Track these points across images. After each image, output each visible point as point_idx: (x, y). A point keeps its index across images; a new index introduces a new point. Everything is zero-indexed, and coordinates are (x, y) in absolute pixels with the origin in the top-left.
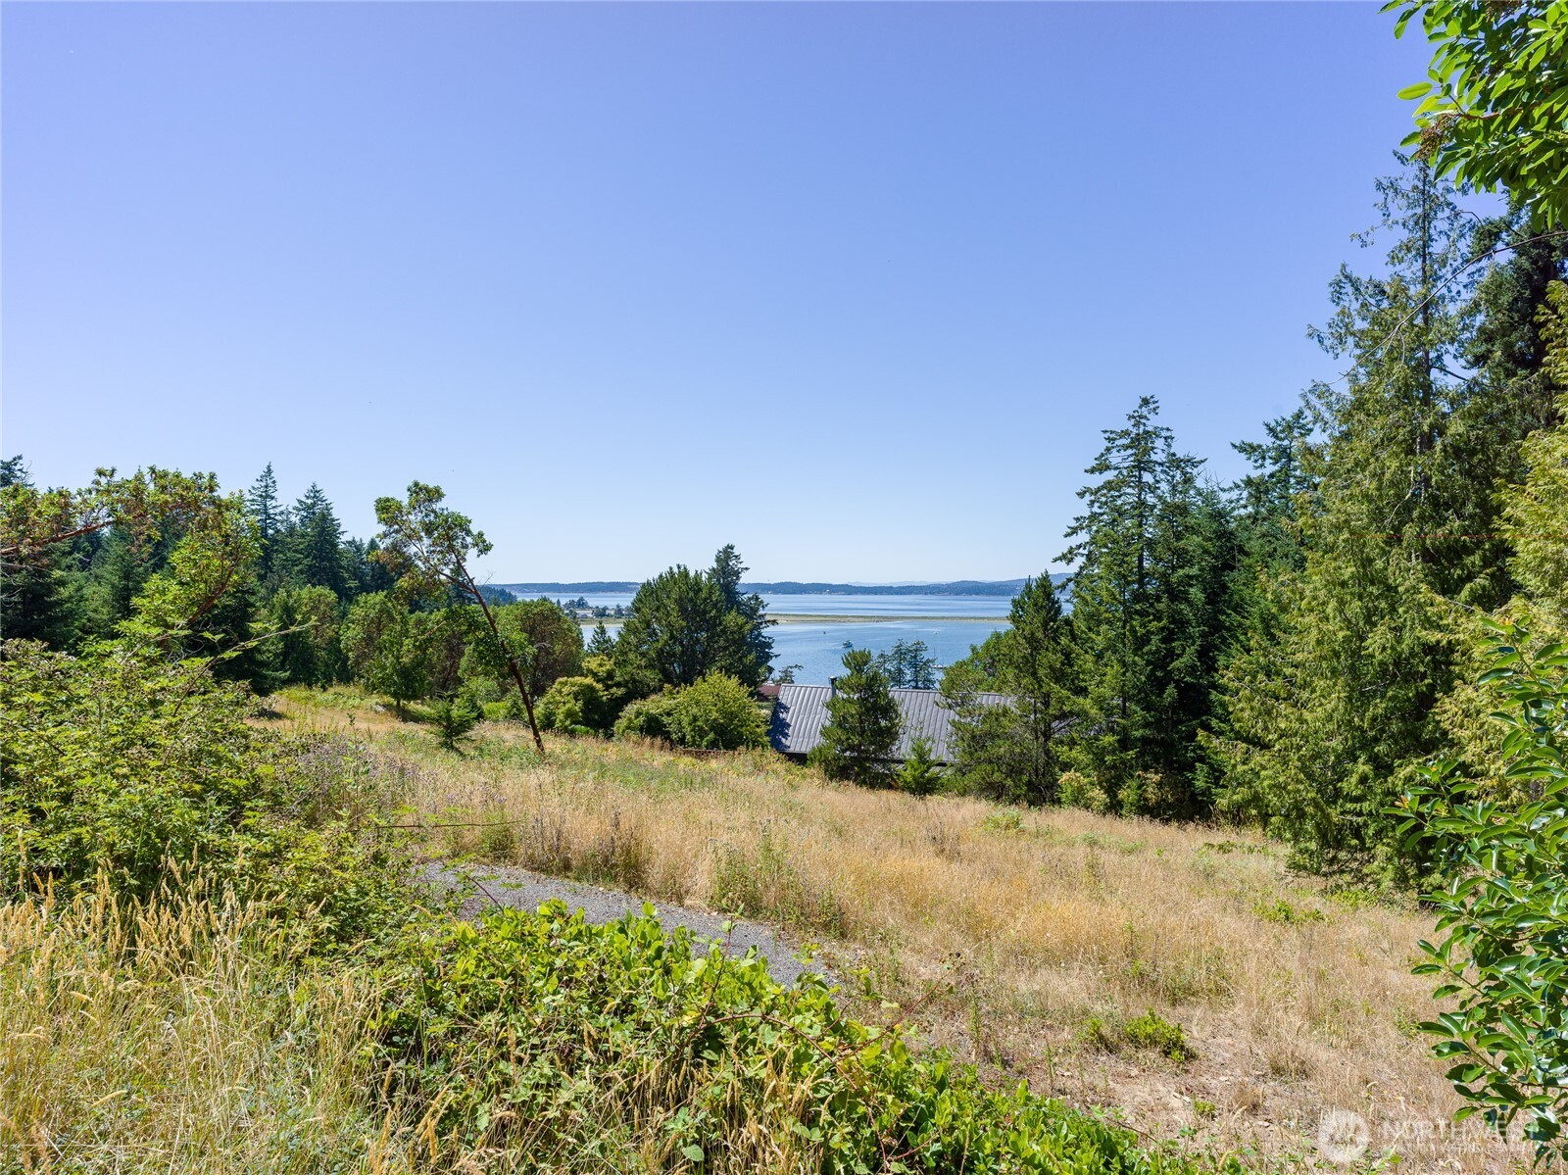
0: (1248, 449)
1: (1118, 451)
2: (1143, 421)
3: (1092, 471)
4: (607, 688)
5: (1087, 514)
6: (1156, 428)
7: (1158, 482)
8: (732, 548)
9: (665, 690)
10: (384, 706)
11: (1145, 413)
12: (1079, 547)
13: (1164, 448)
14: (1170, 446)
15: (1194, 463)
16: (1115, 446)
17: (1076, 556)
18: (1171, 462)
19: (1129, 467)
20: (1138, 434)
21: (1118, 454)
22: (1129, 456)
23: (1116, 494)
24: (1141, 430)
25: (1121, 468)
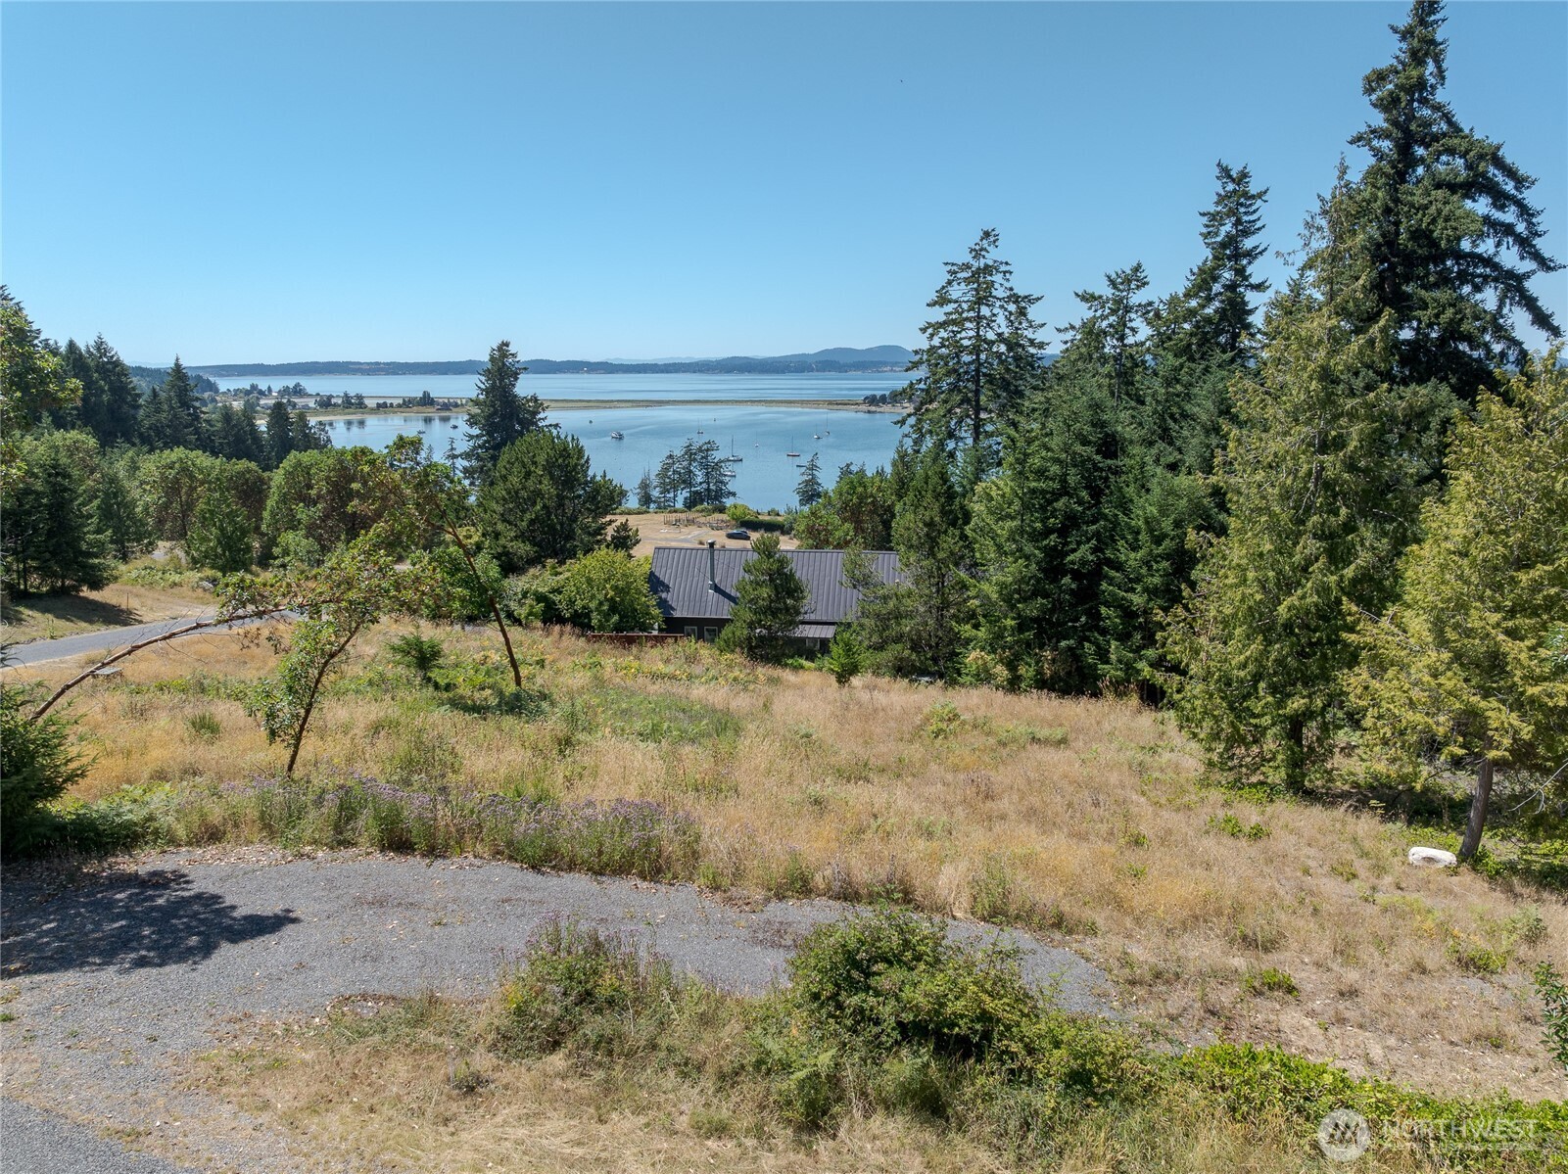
0: (1088, 298)
1: (959, 284)
2: (983, 253)
3: (933, 305)
5: (926, 346)
6: (995, 261)
7: (994, 315)
8: (507, 345)
9: (549, 564)
11: (986, 246)
12: (920, 381)
13: (1003, 282)
14: (1008, 280)
15: (1030, 300)
16: (957, 280)
17: (917, 391)
18: (1010, 297)
19: (969, 301)
20: (980, 268)
21: (958, 288)
22: (970, 290)
23: (955, 329)
24: (982, 263)
25: (960, 301)
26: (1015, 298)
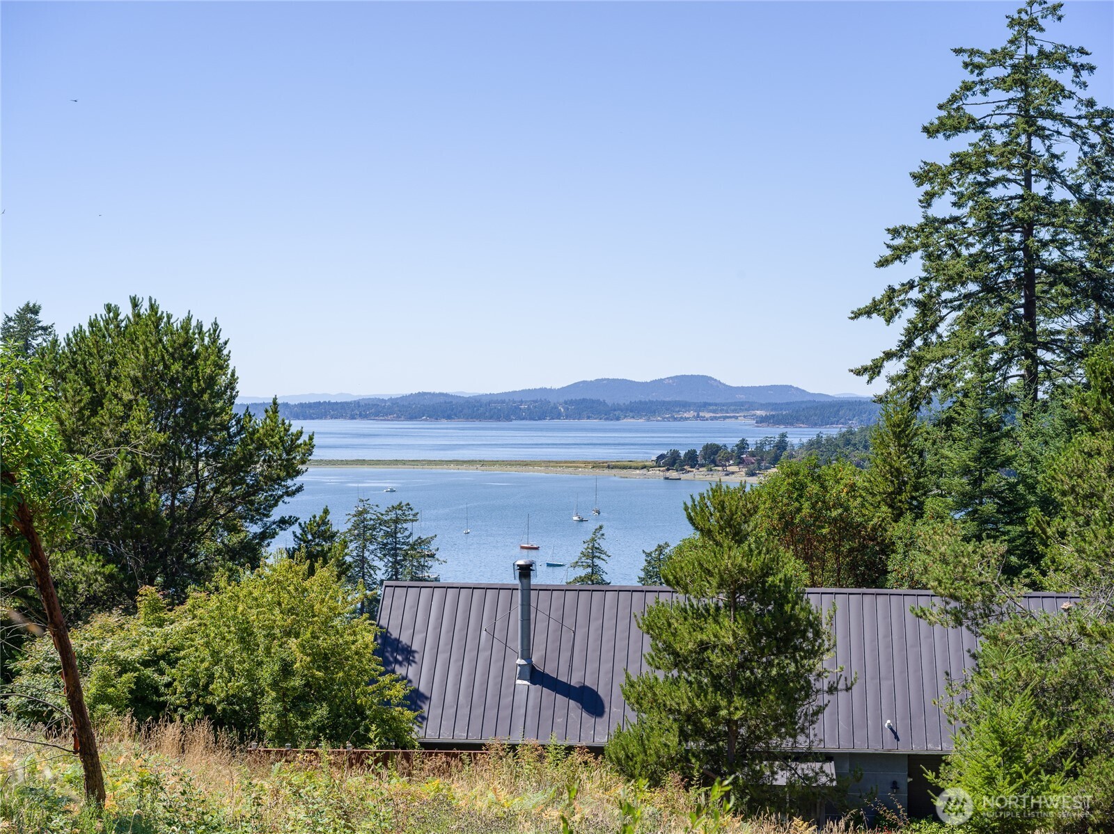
1: (985, 92)
2: (1032, 33)
3: (930, 131)
6: (1058, 47)
7: (1054, 156)
8: (35, 310)
9: (142, 604)
11: (1038, 17)
12: (911, 285)
14: (1085, 85)
16: (982, 82)
17: (904, 305)
18: (1090, 117)
19: (1006, 125)
20: (1029, 58)
21: (985, 99)
22: (1010, 101)
23: (981, 179)
24: (1033, 51)
25: (988, 127)
26: (1101, 117)
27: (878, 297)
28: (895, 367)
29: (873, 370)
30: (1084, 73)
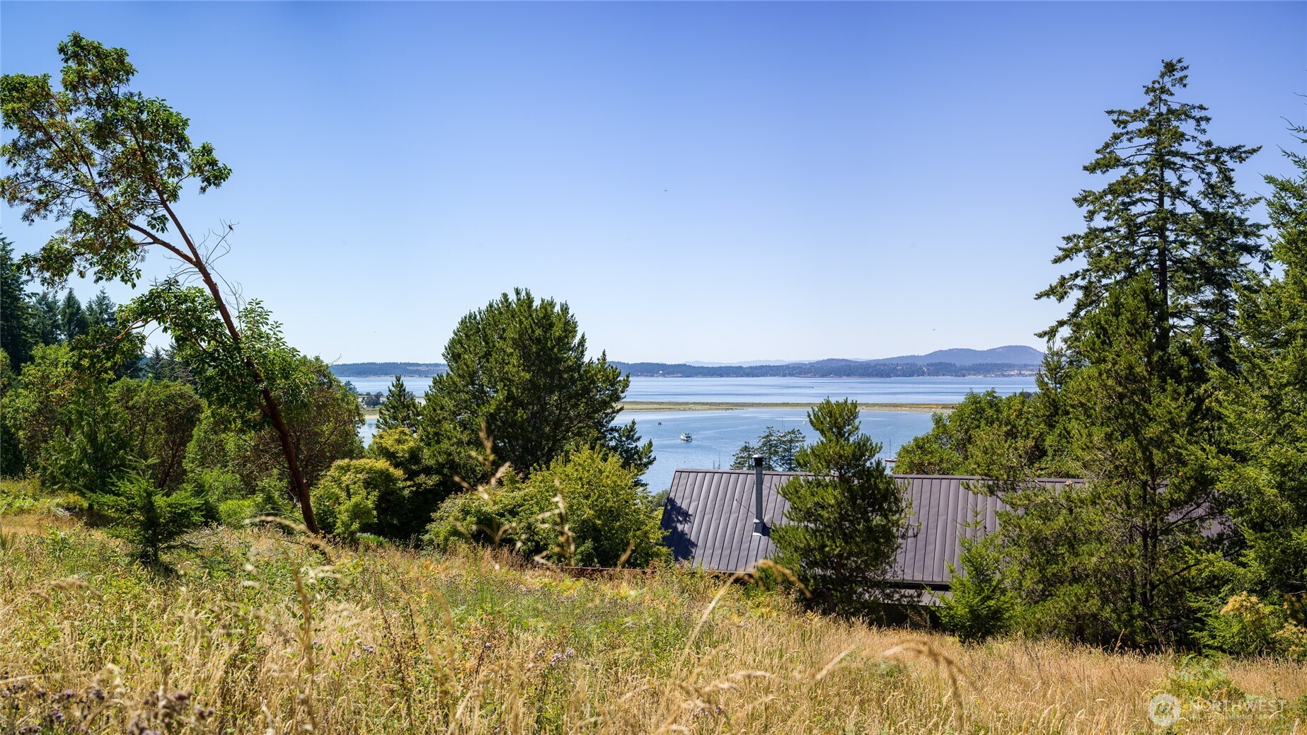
1: (1130, 140)
2: (1164, 97)
3: (1091, 169)
4: (411, 475)
5: (1082, 229)
6: (1184, 106)
7: (1184, 183)
9: (502, 478)
10: (68, 509)
11: (1168, 86)
12: (1076, 275)
13: (1196, 134)
14: (1204, 131)
15: (1238, 153)
16: (1127, 133)
17: (1071, 288)
18: (1207, 153)
19: (1145, 162)
20: (1160, 114)
21: (1131, 145)
22: (1147, 146)
23: (1127, 200)
24: (1164, 109)
25: (1133, 164)
26: (1215, 154)
27: (1054, 284)
28: (1066, 331)
29: (1051, 333)
30: (1203, 124)
